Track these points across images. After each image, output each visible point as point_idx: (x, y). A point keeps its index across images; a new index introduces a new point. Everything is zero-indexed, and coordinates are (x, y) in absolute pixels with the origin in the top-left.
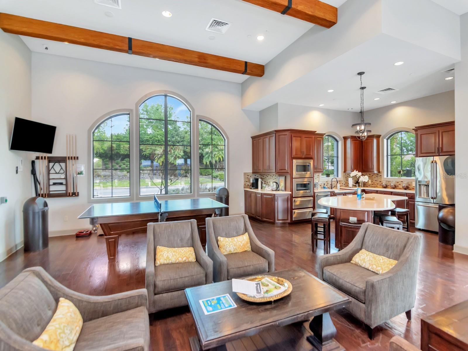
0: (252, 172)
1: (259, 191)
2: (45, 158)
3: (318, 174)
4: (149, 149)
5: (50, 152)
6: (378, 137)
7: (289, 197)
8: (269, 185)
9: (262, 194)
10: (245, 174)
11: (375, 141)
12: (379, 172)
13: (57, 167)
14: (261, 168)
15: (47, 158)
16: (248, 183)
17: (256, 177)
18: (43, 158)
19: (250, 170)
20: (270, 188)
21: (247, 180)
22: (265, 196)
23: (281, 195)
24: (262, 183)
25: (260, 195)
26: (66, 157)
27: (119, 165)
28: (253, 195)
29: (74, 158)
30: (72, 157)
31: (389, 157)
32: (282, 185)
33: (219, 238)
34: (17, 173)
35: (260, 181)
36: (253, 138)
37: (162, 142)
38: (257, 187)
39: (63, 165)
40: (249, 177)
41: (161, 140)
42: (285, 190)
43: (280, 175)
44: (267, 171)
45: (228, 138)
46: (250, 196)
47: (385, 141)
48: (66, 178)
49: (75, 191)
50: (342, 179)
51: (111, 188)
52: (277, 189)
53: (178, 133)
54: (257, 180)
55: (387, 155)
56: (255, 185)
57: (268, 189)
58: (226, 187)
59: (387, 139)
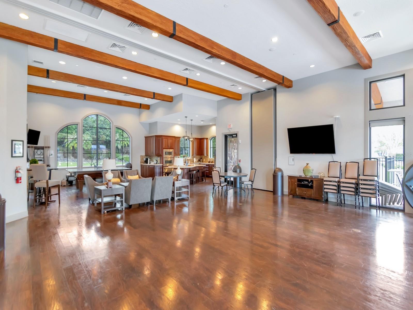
0: (145, 155)
1: (148, 164)
2: (33, 147)
3: (178, 156)
4: (60, 135)
5: (37, 144)
6: (207, 139)
7: (162, 167)
8: (153, 162)
9: (149, 166)
10: (141, 156)
11: (205, 141)
12: (207, 155)
13: (39, 152)
14: (149, 153)
15: (34, 147)
16: (143, 161)
17: (147, 158)
18: (32, 147)
19: (144, 154)
20: (154, 163)
21: (142, 159)
22: (150, 167)
23: (158, 166)
24: (150, 161)
25: (148, 166)
26: (44, 147)
28: (145, 166)
29: (49, 147)
30: (47, 147)
31: (212, 149)
32: (159, 161)
33: (128, 176)
35: (149, 160)
36: (146, 137)
37: (72, 130)
38: (147, 163)
39: (42, 151)
40: (143, 157)
41: (72, 128)
42: (160, 164)
43: (158, 157)
44: (151, 155)
45: (131, 137)
46: (144, 167)
47: (210, 141)
48: (44, 158)
49: (49, 164)
50: (191, 159)
51: (67, 162)
52: (157, 163)
53: (87, 122)
54: (147, 159)
55: (211, 148)
56: (146, 162)
57: (152, 163)
58: (131, 163)
59: (211, 140)
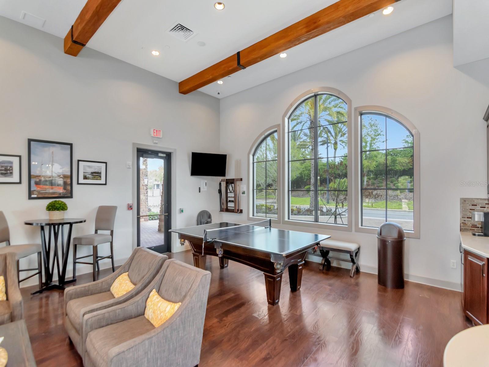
5: (225, 175)
10: (464, 201)
15: (225, 180)
21: (470, 215)
26: (234, 179)
27: (393, 184)
29: (239, 179)
34: (200, 192)
39: (233, 186)
48: (234, 197)
49: (239, 209)
